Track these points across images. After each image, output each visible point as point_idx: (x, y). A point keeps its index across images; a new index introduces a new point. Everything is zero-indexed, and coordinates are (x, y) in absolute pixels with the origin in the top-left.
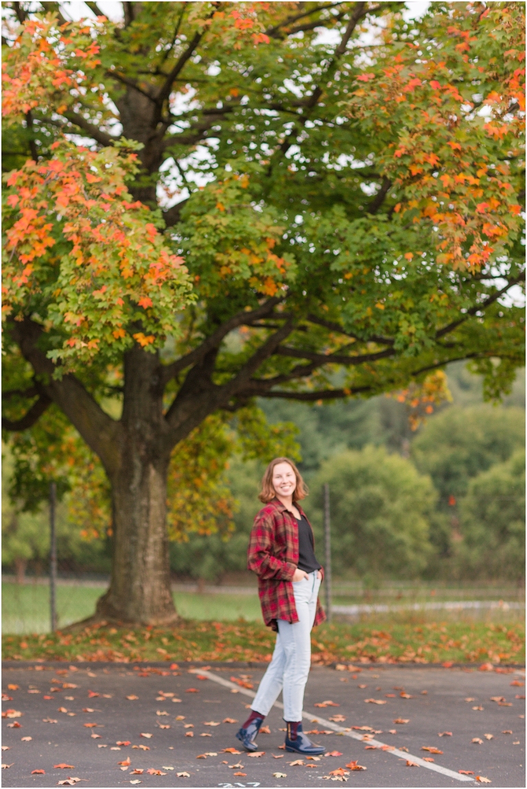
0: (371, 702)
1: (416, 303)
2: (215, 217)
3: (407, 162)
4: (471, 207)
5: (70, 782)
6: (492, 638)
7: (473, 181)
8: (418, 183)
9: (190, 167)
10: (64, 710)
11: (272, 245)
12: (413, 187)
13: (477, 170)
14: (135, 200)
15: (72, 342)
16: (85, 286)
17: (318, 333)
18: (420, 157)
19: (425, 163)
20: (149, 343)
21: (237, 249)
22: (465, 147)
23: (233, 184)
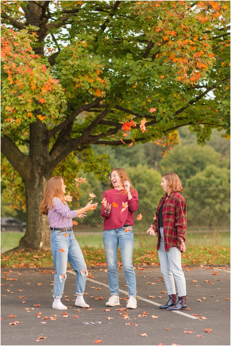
0: (149, 284)
1: (166, 99)
2: (72, 61)
3: (161, 35)
4: (191, 55)
5: (15, 323)
6: (203, 253)
7: (191, 43)
8: (166, 44)
9: (59, 38)
10: (8, 291)
11: (99, 73)
12: (164, 46)
13: (193, 38)
14: (36, 53)
15: (8, 120)
16: (14, 94)
17: (119, 114)
18: (167, 32)
19: (170, 35)
20: (44, 119)
21: (83, 76)
22: (188, 27)
23: (80, 45)
